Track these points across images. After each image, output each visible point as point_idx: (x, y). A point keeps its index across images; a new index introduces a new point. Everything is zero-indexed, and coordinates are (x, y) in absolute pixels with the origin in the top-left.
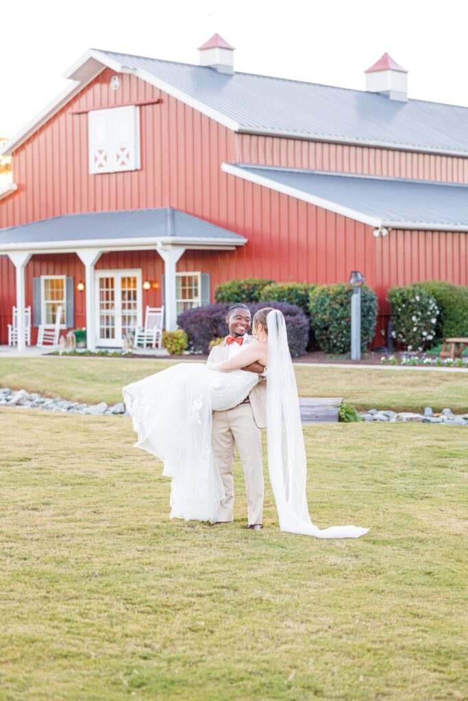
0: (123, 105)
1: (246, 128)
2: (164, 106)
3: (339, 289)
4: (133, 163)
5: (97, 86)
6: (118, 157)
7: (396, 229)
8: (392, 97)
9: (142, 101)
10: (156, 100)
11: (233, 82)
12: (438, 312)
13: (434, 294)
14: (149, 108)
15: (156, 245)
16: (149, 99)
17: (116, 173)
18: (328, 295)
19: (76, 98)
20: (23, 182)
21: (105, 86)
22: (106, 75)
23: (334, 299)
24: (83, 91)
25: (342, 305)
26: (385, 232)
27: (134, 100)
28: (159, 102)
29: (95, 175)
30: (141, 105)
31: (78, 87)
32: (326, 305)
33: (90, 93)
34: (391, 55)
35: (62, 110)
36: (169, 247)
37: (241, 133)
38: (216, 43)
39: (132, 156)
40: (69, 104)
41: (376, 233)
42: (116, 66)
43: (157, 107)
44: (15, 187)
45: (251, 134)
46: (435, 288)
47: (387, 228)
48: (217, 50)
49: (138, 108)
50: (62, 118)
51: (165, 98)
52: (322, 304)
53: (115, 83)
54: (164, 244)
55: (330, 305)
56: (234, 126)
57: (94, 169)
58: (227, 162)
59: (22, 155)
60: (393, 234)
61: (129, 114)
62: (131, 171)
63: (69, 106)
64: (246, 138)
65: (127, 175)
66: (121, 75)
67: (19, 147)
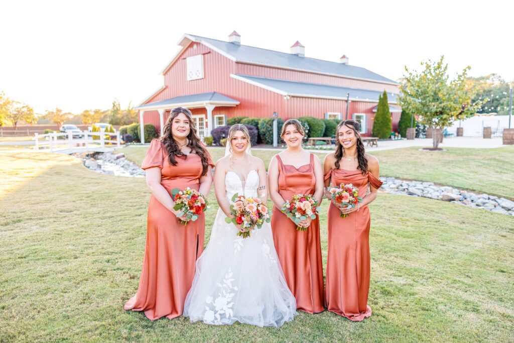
0: (198, 54)
1: (239, 60)
2: (211, 54)
3: (270, 119)
4: (201, 76)
5: (189, 49)
6: (196, 74)
7: (294, 97)
8: (300, 56)
9: (204, 52)
10: (208, 52)
11: (240, 48)
12: (308, 128)
13: (307, 121)
14: (206, 55)
15: (203, 104)
16: (206, 52)
17: (196, 80)
18: (265, 122)
19: (183, 54)
20: (167, 85)
21: (192, 49)
22: (192, 44)
23: (267, 123)
24: (185, 51)
25: (270, 125)
26: (289, 98)
27: (201, 52)
28: (209, 52)
29: (190, 81)
30: (204, 54)
31: (183, 49)
32: (264, 125)
33: (187, 52)
34: (300, 42)
35: (179, 59)
36: (209, 105)
37: (237, 63)
38: (235, 34)
39: (201, 73)
40: (181, 56)
41: (285, 98)
42: (193, 39)
43: (209, 55)
44: (165, 87)
45: (242, 63)
46: (308, 119)
47: (289, 96)
48: (234, 36)
49: (203, 56)
50: (179, 62)
51: (211, 51)
52: (263, 125)
53: (195, 46)
54: (207, 104)
55: (266, 125)
56: (234, 60)
57: (189, 79)
58: (233, 73)
59: (167, 75)
60: (292, 98)
61: (200, 58)
62: (201, 79)
63: (181, 57)
64: (240, 65)
65: (200, 80)
66: (198, 44)
67: (166, 73)
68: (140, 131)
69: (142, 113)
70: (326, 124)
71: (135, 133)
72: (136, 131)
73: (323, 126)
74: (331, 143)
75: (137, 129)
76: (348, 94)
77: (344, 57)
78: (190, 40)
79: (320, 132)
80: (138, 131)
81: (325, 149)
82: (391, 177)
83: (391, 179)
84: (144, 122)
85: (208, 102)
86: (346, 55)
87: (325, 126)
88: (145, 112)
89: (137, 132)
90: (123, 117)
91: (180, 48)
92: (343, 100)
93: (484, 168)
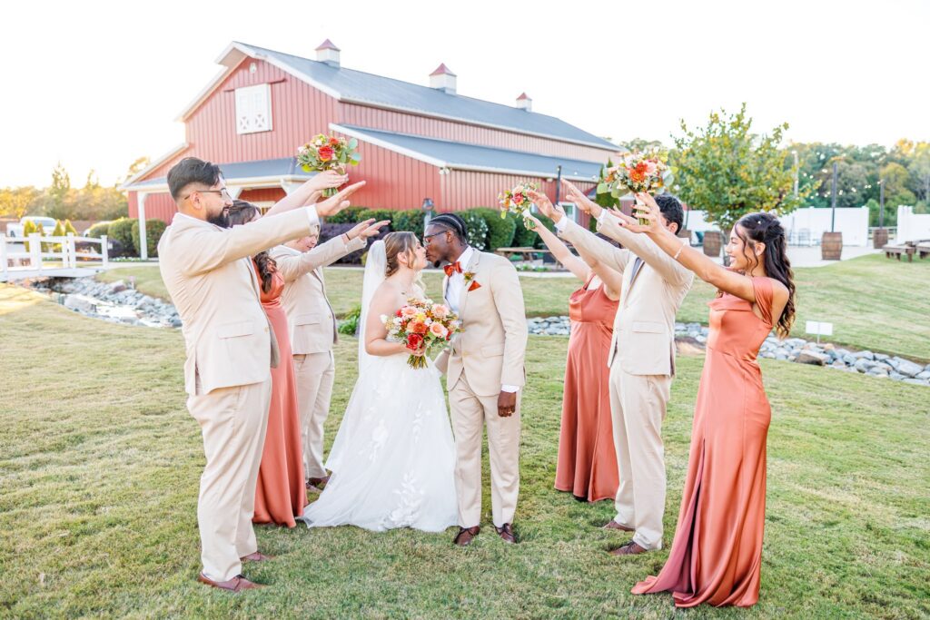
0: (259, 83)
1: (346, 97)
2: (288, 84)
3: (415, 212)
4: (267, 126)
5: (241, 72)
6: (257, 121)
7: (456, 170)
8: (447, 92)
9: (272, 80)
10: (281, 79)
11: (339, 73)
12: (487, 230)
13: (484, 216)
14: (277, 85)
15: (279, 181)
16: (277, 79)
17: (256, 133)
18: (407, 217)
19: (227, 80)
20: (192, 141)
21: (246, 72)
22: (247, 62)
23: (411, 220)
24: (231, 75)
25: (417, 224)
26: (448, 171)
27: (267, 80)
28: (284, 80)
29: (242, 135)
30: (272, 83)
31: (228, 71)
32: (406, 224)
33: (236, 77)
34: (446, 65)
35: (218, 90)
36: (290, 183)
37: (343, 102)
38: (327, 45)
39: (266, 121)
40: (222, 85)
41: (441, 172)
42: (252, 54)
43: (283, 84)
44: (187, 146)
45: (350, 103)
46: (485, 211)
47: (449, 168)
48: (328, 50)
49: (269, 86)
50: (217, 95)
51: (288, 78)
52: (403, 224)
53: (253, 68)
54: (286, 181)
55: (408, 224)
56: (338, 96)
57: (240, 131)
58: (333, 123)
59: (191, 122)
60: (454, 172)
61: (264, 90)
62: (266, 132)
63: (223, 87)
64: (347, 106)
65: (264, 134)
66: (257, 61)
67: (189, 117)
68: (138, 233)
69: (141, 198)
70: (516, 223)
71: (125, 237)
72: (127, 234)
73: (512, 225)
74: (531, 258)
75: (130, 230)
76: (560, 167)
77: (523, 97)
78: (242, 54)
79: (507, 237)
80: (133, 234)
81: (534, 270)
82: (694, 322)
83: (694, 325)
84: (147, 215)
85: (289, 177)
86: (528, 94)
87: (515, 226)
88: (149, 194)
89: (130, 235)
90: (76, 204)
91: (219, 71)
92: (538, 178)
93: (830, 302)
